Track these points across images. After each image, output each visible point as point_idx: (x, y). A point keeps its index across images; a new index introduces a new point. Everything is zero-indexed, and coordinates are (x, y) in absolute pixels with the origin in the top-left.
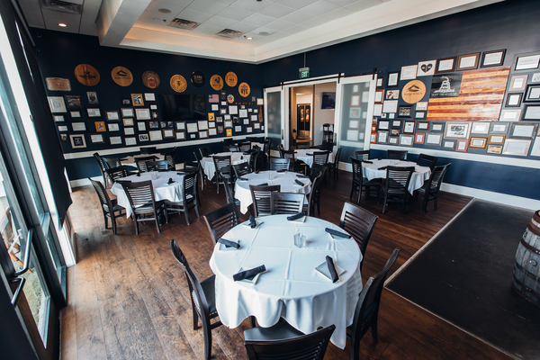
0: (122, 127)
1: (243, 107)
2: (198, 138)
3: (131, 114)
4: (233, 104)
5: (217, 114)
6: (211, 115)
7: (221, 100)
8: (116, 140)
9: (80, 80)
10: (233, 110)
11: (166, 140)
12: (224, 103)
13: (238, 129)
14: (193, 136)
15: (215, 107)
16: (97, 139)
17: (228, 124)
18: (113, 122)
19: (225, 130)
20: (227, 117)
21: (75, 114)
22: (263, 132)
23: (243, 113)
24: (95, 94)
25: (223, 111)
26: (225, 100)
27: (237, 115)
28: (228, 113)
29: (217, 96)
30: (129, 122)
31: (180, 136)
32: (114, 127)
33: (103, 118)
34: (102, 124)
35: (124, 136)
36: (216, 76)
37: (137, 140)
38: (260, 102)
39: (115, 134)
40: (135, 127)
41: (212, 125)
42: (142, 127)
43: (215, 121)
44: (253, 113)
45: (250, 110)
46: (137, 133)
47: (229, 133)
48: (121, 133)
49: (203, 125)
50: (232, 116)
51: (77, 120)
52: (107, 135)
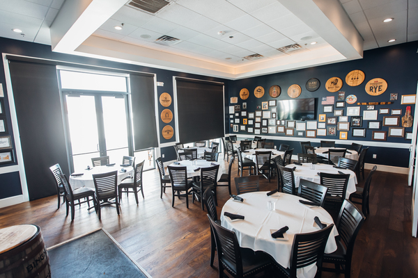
0: (254, 122)
1: (372, 107)
2: (305, 135)
3: (260, 115)
4: (355, 105)
5: (330, 115)
6: (322, 117)
7: (336, 102)
8: (250, 130)
9: (241, 97)
10: (353, 111)
11: (278, 134)
12: (341, 104)
13: (359, 133)
14: (301, 134)
15: (328, 109)
16: (243, 128)
17: (344, 126)
18: (251, 119)
19: (338, 132)
20: (345, 119)
21: (237, 115)
22: (409, 141)
23: (370, 114)
24: (245, 104)
25: (338, 113)
26: (344, 101)
27: (360, 117)
28: (344, 114)
29: (333, 98)
30: (258, 120)
31: (289, 132)
32: (251, 122)
33: (247, 117)
34: (246, 120)
35: (254, 128)
36: (333, 79)
37: (261, 131)
38: (406, 99)
39: (250, 126)
40: (261, 123)
41: (323, 125)
42: (264, 123)
43: (326, 122)
44: (389, 115)
45: (385, 111)
46: (262, 126)
47: (343, 135)
48: (253, 126)
49: (312, 125)
50: (351, 118)
51: (237, 117)
52: (248, 126)
